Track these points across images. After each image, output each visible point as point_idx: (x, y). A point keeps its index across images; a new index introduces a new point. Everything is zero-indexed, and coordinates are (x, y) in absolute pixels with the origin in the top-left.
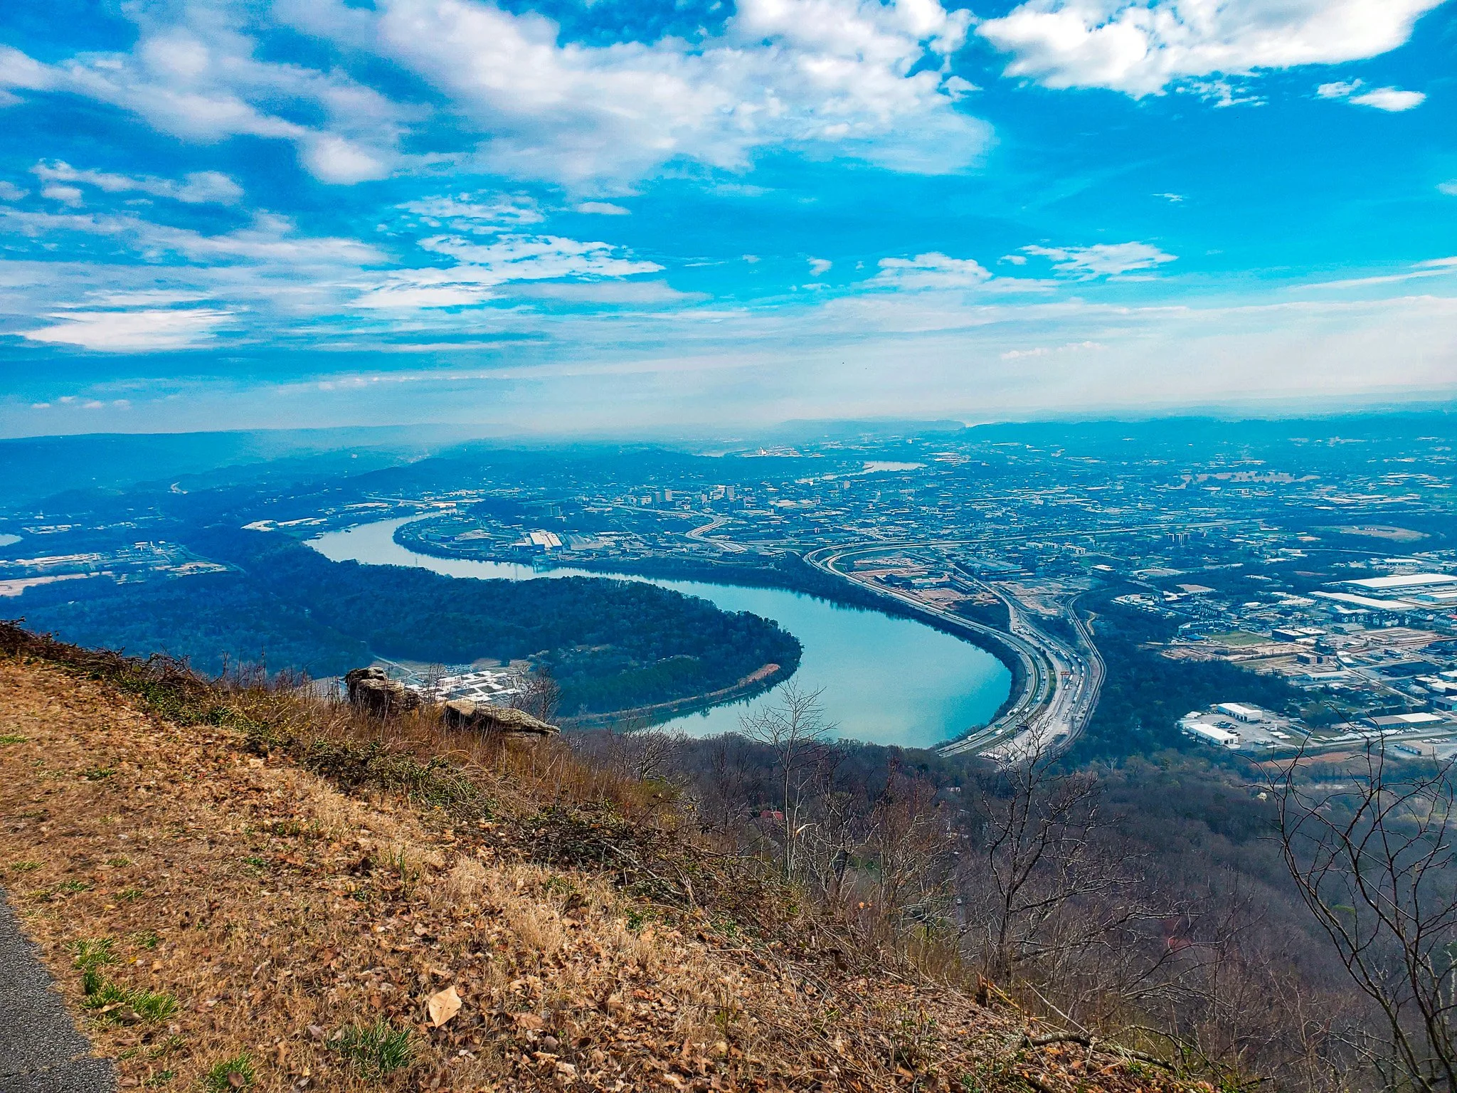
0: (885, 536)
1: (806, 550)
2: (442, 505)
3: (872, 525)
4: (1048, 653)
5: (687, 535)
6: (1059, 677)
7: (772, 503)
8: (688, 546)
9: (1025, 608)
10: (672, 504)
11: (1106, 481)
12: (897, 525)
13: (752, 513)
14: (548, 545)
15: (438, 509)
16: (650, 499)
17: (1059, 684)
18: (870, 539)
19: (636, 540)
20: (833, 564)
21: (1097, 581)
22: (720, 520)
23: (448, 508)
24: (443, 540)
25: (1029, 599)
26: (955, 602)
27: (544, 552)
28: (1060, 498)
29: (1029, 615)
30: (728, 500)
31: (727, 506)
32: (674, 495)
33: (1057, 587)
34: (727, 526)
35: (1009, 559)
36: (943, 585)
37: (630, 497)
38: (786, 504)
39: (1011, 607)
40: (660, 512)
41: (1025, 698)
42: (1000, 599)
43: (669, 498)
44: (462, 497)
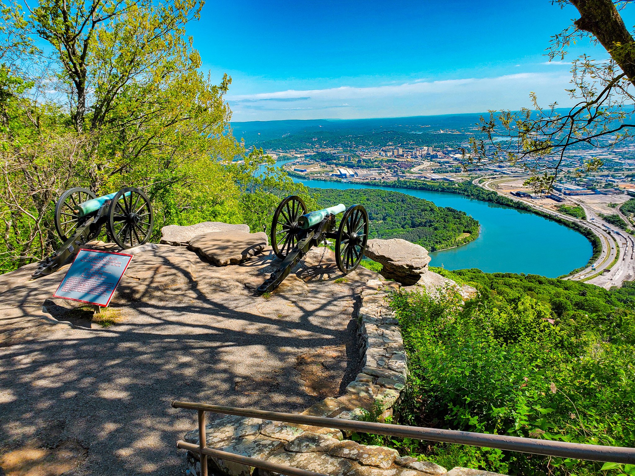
0: (512, 172)
1: (473, 178)
2: (299, 156)
3: (504, 167)
4: (612, 233)
5: (412, 170)
6: (620, 245)
7: (452, 155)
8: (413, 175)
9: (593, 210)
10: (403, 156)
11: (624, 147)
12: (516, 167)
13: (442, 160)
14: (348, 174)
15: (296, 158)
16: (391, 153)
17: (621, 249)
18: (504, 173)
19: (387, 172)
20: (488, 185)
21: (630, 197)
22: (426, 164)
23: (301, 157)
24: (302, 171)
25: (594, 205)
26: (555, 206)
27: (346, 177)
28: (600, 155)
29: (596, 213)
30: (430, 154)
31: (429, 157)
32: (403, 151)
33: (609, 199)
34: (430, 166)
35: (578, 185)
36: (547, 197)
37: (382, 153)
38: (459, 156)
39: (585, 210)
40: (397, 159)
41: (603, 255)
42: (579, 205)
43: (401, 152)
44: (306, 152)
